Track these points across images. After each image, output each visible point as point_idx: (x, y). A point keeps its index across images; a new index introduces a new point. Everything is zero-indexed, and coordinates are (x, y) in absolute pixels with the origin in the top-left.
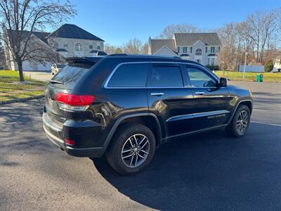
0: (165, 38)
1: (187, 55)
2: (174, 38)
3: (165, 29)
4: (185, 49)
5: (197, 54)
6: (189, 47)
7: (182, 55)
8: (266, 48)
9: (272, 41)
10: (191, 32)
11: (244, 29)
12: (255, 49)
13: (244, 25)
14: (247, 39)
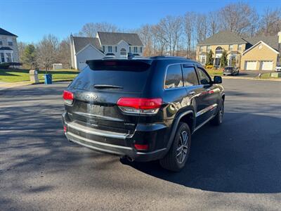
0: (85, 35)
1: (112, 54)
2: (98, 37)
3: (84, 27)
4: (110, 48)
5: (122, 54)
6: (113, 46)
7: (108, 54)
8: (176, 48)
9: (180, 43)
10: (111, 31)
11: (158, 31)
12: (169, 50)
13: (158, 27)
14: (161, 41)
